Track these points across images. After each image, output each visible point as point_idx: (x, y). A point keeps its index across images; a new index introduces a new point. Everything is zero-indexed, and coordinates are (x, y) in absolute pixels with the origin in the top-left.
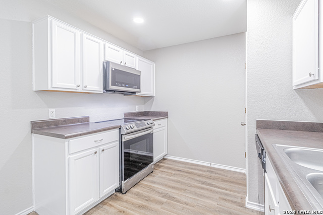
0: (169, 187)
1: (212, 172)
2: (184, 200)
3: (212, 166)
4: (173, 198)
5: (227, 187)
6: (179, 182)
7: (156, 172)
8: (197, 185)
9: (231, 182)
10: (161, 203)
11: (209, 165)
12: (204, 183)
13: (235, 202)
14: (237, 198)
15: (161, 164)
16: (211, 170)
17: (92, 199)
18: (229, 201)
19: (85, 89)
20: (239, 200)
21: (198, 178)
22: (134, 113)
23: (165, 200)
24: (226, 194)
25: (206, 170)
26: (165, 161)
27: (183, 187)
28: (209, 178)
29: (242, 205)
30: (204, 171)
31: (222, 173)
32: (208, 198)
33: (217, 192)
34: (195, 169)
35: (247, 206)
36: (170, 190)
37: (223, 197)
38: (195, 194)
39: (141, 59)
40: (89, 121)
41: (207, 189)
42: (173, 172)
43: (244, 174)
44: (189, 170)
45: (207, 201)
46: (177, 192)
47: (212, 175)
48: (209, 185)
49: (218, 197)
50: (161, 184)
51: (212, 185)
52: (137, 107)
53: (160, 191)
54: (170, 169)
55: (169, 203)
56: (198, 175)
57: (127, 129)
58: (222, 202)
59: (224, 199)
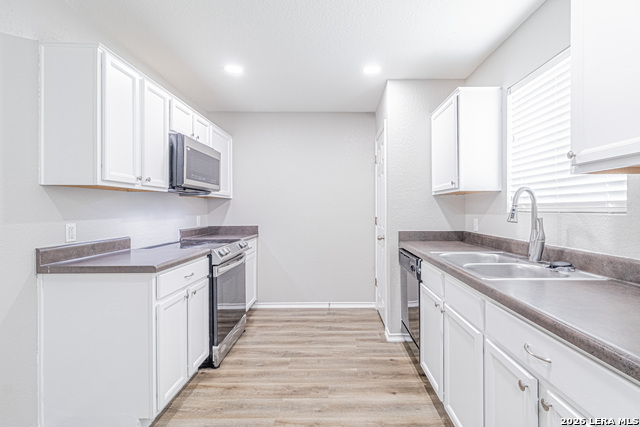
0: (284, 343)
1: (334, 314)
2: (315, 352)
3: (332, 306)
4: (299, 354)
5: (360, 327)
6: (296, 335)
7: (251, 329)
8: (322, 332)
9: (363, 321)
10: (287, 363)
11: (327, 306)
12: (330, 329)
13: (375, 340)
14: (375, 335)
15: (251, 318)
16: (330, 312)
17: (182, 378)
18: (368, 340)
19: (148, 183)
20: (379, 337)
21: (320, 325)
22: (195, 230)
23: (289, 359)
24: (362, 335)
25: (326, 313)
26: (255, 313)
27: (304, 339)
28: (335, 321)
29: (385, 341)
30: (324, 315)
31: (346, 312)
32: (342, 343)
33: (350, 335)
34: (309, 315)
35: (389, 339)
36: (288, 346)
37: (360, 338)
38: (325, 342)
39: (217, 130)
40: (129, 247)
41: (338, 335)
42: (279, 324)
43: (373, 309)
44: (302, 318)
45: (343, 346)
46: (301, 346)
47: (335, 317)
48: (337, 329)
49: (354, 339)
50: (271, 343)
51: (342, 329)
52: (198, 218)
53: (274, 351)
54: (270, 321)
55: (296, 361)
56: (318, 321)
57: (222, 255)
58: (362, 343)
59: (362, 340)
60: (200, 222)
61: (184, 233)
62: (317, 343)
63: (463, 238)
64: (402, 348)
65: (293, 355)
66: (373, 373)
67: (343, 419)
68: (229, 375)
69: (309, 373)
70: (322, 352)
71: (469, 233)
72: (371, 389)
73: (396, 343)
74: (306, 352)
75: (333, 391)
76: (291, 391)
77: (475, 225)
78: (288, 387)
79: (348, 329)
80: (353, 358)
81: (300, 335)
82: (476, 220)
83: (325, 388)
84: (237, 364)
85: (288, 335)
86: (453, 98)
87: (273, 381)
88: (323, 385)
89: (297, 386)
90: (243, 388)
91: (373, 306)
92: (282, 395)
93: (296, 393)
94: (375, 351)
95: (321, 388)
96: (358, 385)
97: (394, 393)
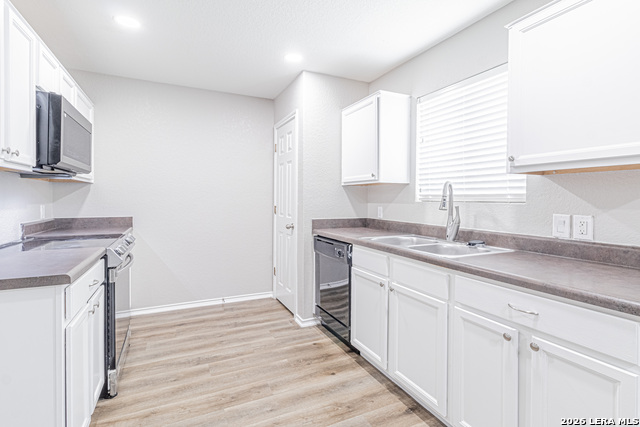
0: (190, 350)
2: (234, 352)
3: (227, 301)
4: (216, 358)
5: (267, 318)
6: (199, 338)
7: (137, 341)
8: (229, 330)
10: (206, 371)
11: (221, 302)
12: (236, 325)
13: (289, 328)
14: (286, 323)
16: (225, 308)
18: (282, 329)
20: (291, 325)
21: (222, 323)
23: (207, 365)
24: (273, 325)
26: (132, 322)
27: (213, 341)
28: (237, 317)
29: (298, 328)
30: (221, 312)
31: (246, 306)
32: (258, 337)
33: (262, 328)
35: (302, 325)
36: (197, 352)
37: (273, 328)
38: (238, 340)
41: (248, 330)
42: (171, 330)
43: (271, 299)
45: (261, 340)
46: (213, 349)
47: (235, 312)
48: (243, 324)
49: (267, 331)
50: (173, 352)
51: (248, 323)
52: (42, 208)
53: (183, 360)
54: (157, 328)
55: (216, 366)
56: (218, 319)
57: (120, 254)
58: (277, 334)
59: (276, 331)
60: (44, 213)
61: (27, 229)
62: (230, 342)
63: (366, 224)
64: (318, 331)
65: (208, 360)
66: (305, 360)
67: (300, 411)
68: (137, 401)
69: (238, 376)
70: (240, 350)
71: (374, 220)
72: (311, 375)
73: (310, 327)
74: (222, 354)
75: (274, 387)
76: (228, 399)
77: (379, 213)
78: (223, 395)
79: (256, 323)
80: (277, 350)
81: (205, 337)
82: (380, 208)
83: (265, 386)
84: (140, 385)
85: (190, 340)
86: (373, 98)
87: (201, 394)
88: (261, 383)
89: (232, 391)
90: (166, 411)
91: (271, 296)
92: (221, 406)
93: (234, 399)
94: (294, 339)
95: (260, 387)
96: (296, 375)
97: (333, 374)
